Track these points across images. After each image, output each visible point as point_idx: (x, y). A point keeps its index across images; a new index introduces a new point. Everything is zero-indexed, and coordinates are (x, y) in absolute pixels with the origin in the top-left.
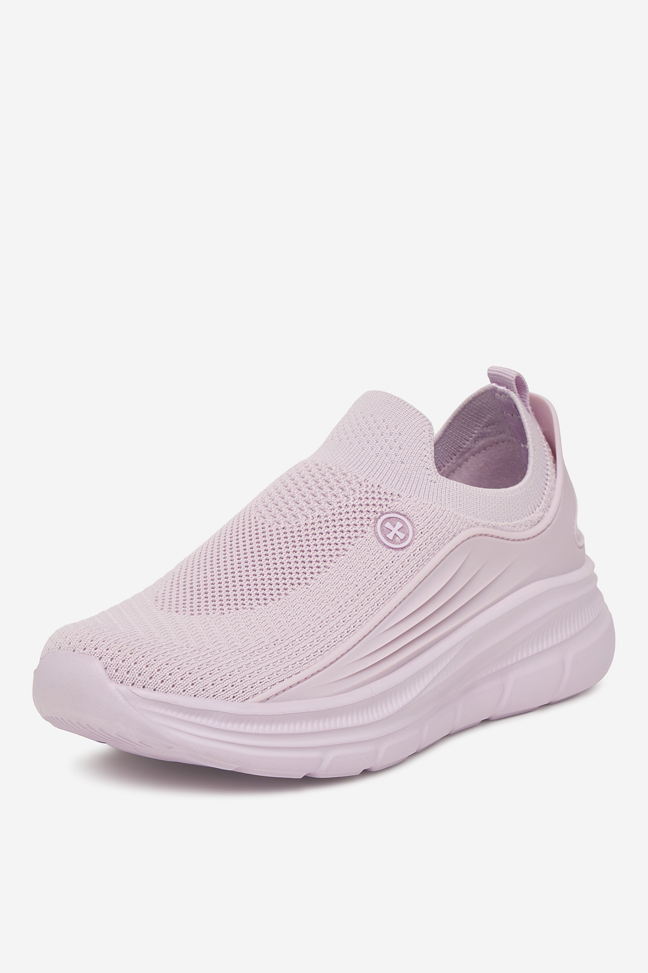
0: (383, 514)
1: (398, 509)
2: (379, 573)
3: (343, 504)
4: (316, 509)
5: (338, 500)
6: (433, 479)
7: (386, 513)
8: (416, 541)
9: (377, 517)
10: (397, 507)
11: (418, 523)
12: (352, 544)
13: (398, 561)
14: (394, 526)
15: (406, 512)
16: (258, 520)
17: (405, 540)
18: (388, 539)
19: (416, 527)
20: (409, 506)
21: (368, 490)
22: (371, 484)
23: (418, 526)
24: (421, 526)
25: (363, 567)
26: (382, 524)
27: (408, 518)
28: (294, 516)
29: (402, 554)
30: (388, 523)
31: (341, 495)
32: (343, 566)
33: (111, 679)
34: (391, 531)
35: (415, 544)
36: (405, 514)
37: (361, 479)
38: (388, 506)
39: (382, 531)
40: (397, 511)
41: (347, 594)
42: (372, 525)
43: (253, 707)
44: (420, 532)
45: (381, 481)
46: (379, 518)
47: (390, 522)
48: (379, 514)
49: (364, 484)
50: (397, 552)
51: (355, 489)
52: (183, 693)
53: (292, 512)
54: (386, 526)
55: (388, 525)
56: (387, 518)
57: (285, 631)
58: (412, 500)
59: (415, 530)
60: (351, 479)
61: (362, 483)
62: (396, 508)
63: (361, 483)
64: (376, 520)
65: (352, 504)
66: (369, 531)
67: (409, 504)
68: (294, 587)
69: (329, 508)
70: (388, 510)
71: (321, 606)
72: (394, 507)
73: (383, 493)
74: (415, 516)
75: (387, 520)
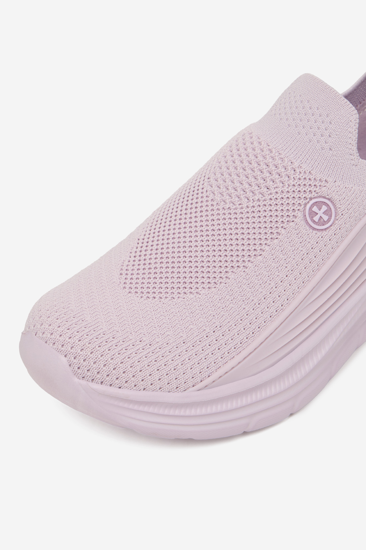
0: (311, 199)
1: (324, 194)
2: (306, 254)
3: (279, 190)
4: (256, 192)
5: (275, 186)
6: (355, 163)
7: (315, 198)
8: (337, 222)
9: (307, 202)
10: (324, 192)
11: (340, 206)
12: (284, 228)
13: (322, 241)
14: (320, 209)
15: (330, 197)
16: (209, 195)
17: (328, 222)
18: (314, 222)
19: (339, 210)
20: (334, 191)
21: (301, 177)
22: (304, 171)
23: (340, 209)
24: (342, 208)
25: (292, 249)
26: (310, 208)
27: (332, 201)
28: (237, 196)
29: (325, 235)
30: (315, 207)
31: (277, 181)
32: (276, 249)
33: (75, 375)
34: (317, 214)
35: (337, 224)
36: (330, 198)
37: (296, 164)
38: (316, 192)
39: (310, 214)
40: (323, 196)
41: (278, 276)
42: (302, 210)
43: (192, 395)
44: (341, 214)
45: (311, 167)
46: (308, 202)
47: (316, 206)
48: (308, 200)
49: (298, 171)
50: (321, 232)
51: (289, 176)
52: (135, 388)
53: (236, 193)
54: (313, 209)
55: (315, 209)
56: (314, 203)
57: (224, 316)
58: (337, 185)
59: (337, 211)
60: (287, 165)
61: (297, 169)
62: (322, 194)
63: (295, 169)
64: (306, 205)
65: (286, 190)
66: (299, 216)
67: (333, 190)
68: (234, 270)
69: (267, 193)
70: (316, 195)
71: (255, 289)
72: (321, 193)
73: (313, 179)
74: (338, 200)
75: (315, 204)
